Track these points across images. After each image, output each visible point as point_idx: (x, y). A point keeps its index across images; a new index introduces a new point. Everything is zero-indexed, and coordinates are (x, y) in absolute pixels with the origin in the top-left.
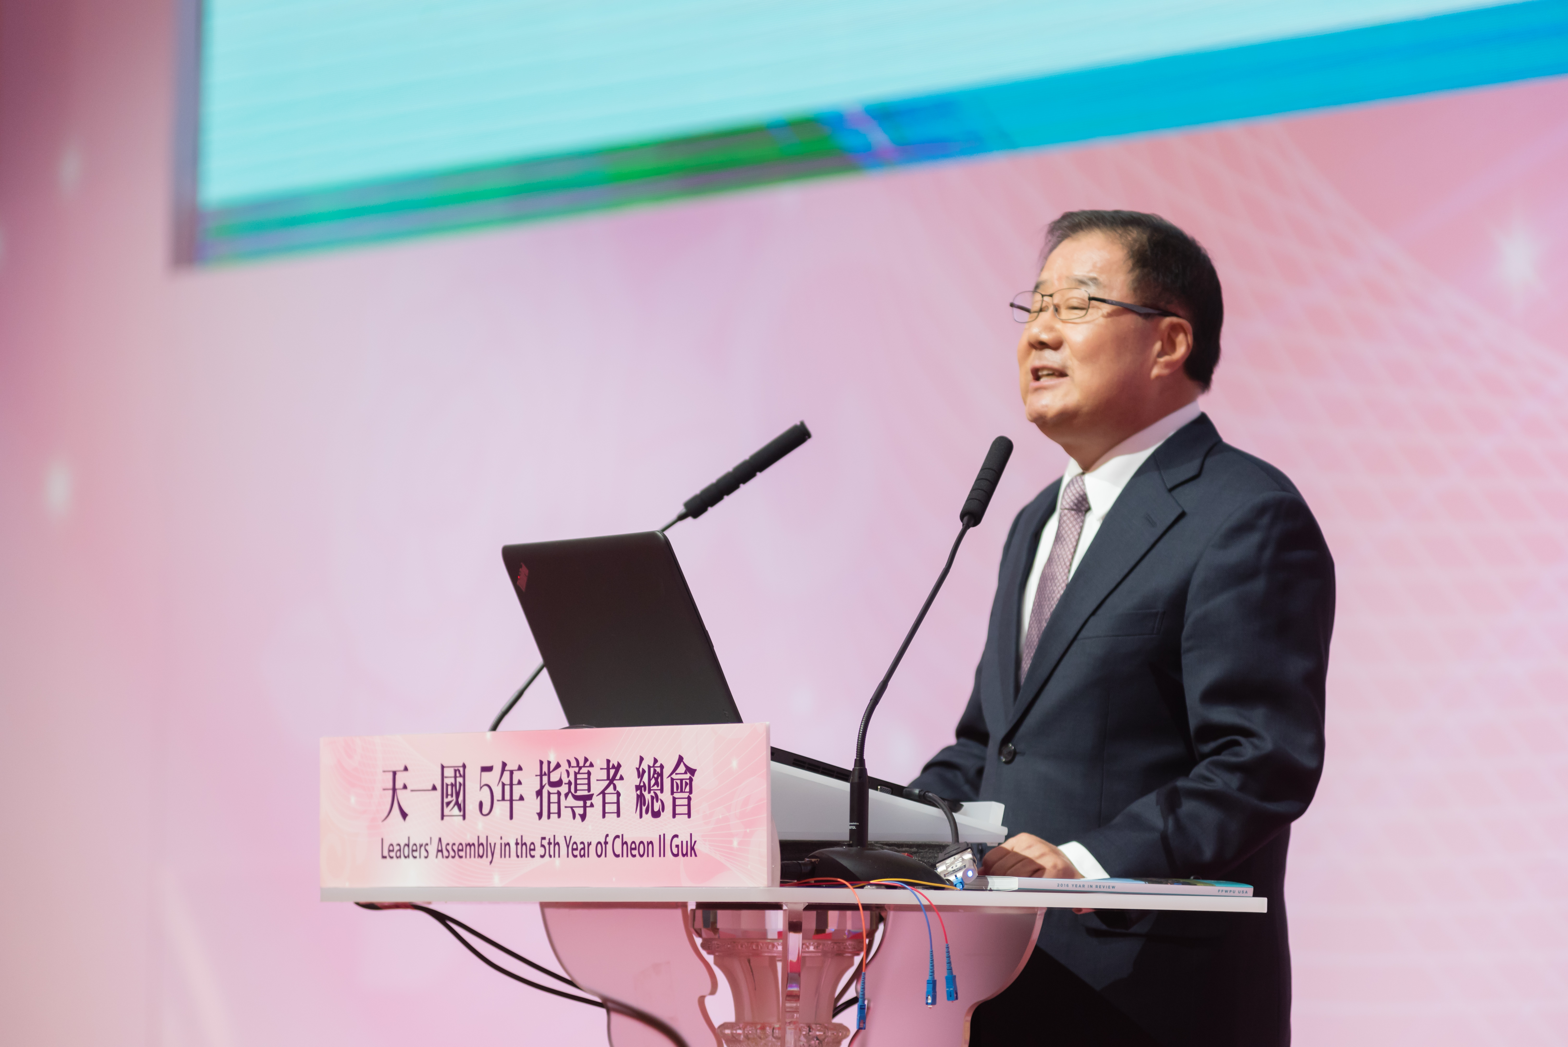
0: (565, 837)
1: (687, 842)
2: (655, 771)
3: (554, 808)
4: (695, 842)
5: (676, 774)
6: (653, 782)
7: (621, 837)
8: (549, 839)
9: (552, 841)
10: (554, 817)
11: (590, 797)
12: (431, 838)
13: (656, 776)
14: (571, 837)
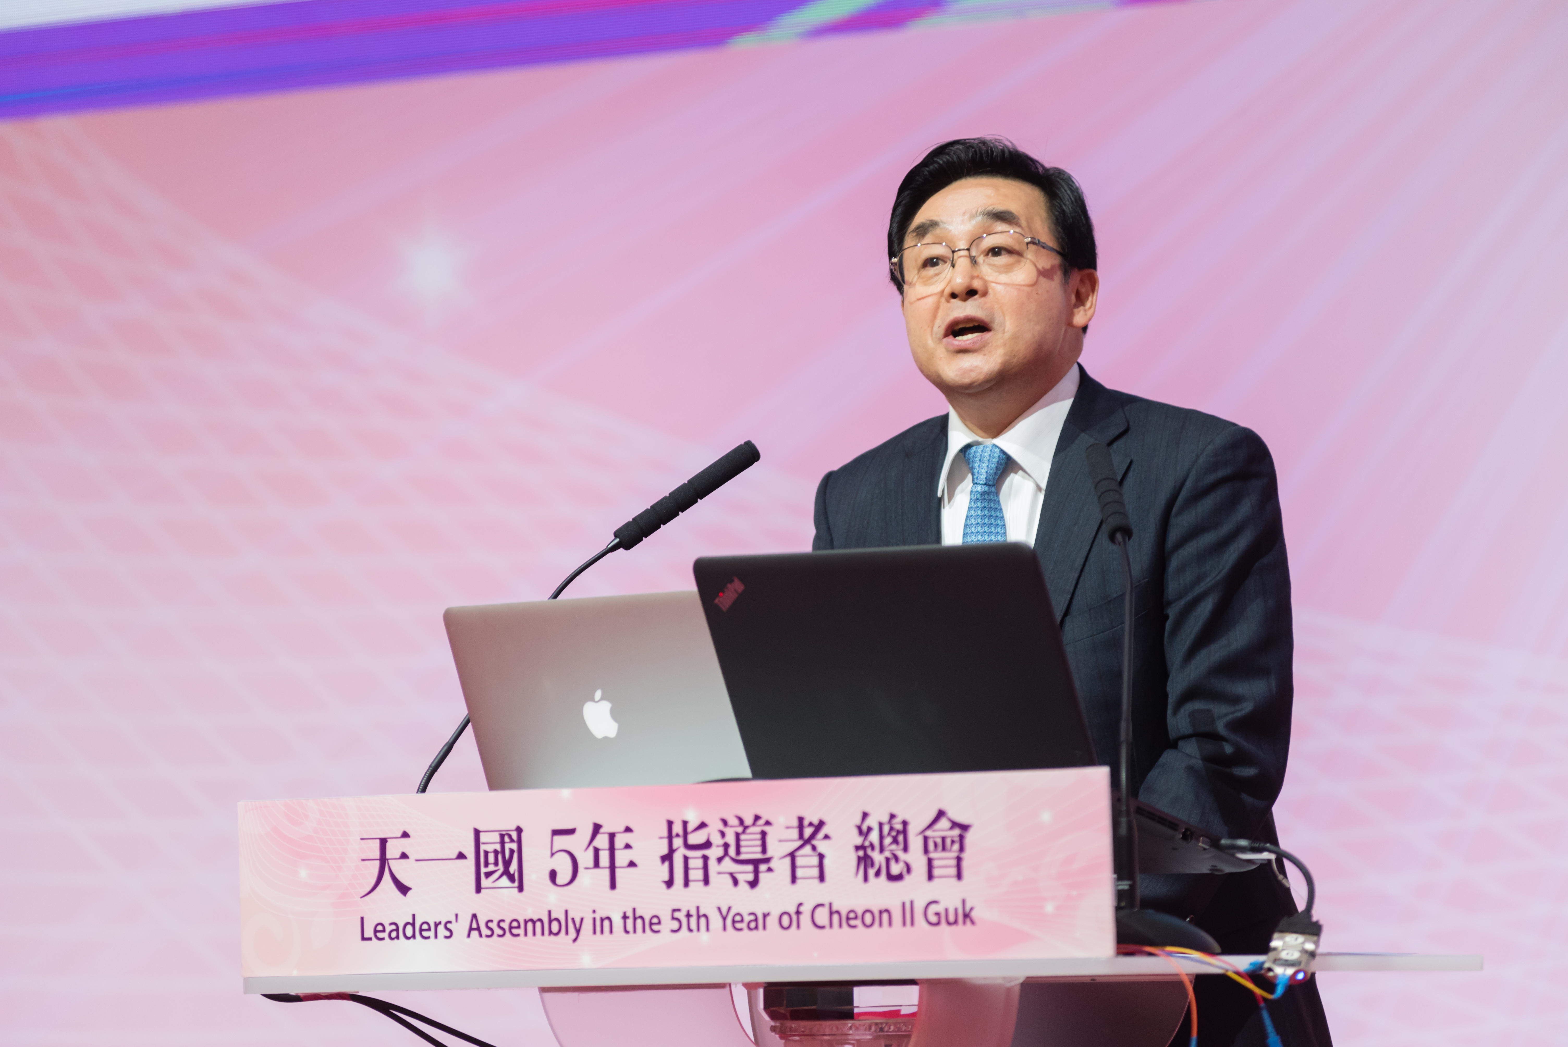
0: (719, 909)
1: (956, 910)
2: (891, 829)
3: (696, 874)
4: (972, 909)
5: (934, 831)
6: (888, 840)
7: (827, 907)
8: (688, 912)
9: (693, 912)
10: (696, 886)
11: (767, 860)
12: (457, 915)
13: (894, 833)
14: (729, 908)
